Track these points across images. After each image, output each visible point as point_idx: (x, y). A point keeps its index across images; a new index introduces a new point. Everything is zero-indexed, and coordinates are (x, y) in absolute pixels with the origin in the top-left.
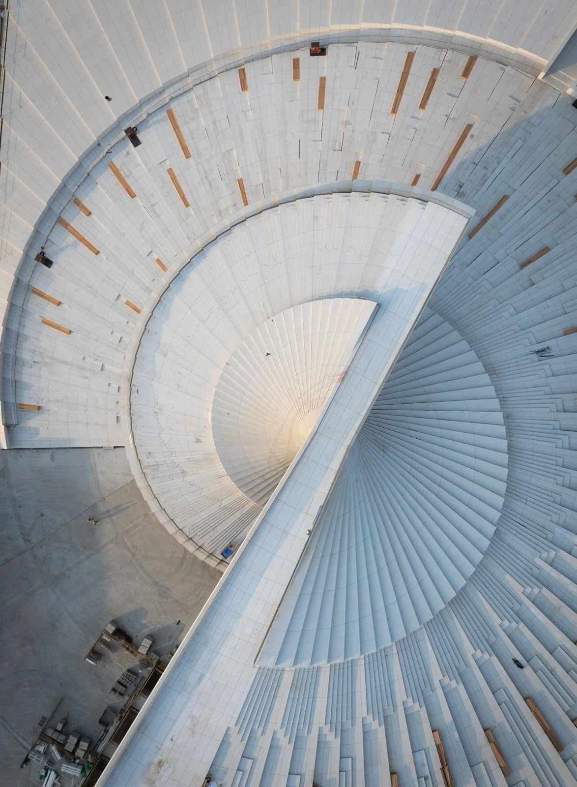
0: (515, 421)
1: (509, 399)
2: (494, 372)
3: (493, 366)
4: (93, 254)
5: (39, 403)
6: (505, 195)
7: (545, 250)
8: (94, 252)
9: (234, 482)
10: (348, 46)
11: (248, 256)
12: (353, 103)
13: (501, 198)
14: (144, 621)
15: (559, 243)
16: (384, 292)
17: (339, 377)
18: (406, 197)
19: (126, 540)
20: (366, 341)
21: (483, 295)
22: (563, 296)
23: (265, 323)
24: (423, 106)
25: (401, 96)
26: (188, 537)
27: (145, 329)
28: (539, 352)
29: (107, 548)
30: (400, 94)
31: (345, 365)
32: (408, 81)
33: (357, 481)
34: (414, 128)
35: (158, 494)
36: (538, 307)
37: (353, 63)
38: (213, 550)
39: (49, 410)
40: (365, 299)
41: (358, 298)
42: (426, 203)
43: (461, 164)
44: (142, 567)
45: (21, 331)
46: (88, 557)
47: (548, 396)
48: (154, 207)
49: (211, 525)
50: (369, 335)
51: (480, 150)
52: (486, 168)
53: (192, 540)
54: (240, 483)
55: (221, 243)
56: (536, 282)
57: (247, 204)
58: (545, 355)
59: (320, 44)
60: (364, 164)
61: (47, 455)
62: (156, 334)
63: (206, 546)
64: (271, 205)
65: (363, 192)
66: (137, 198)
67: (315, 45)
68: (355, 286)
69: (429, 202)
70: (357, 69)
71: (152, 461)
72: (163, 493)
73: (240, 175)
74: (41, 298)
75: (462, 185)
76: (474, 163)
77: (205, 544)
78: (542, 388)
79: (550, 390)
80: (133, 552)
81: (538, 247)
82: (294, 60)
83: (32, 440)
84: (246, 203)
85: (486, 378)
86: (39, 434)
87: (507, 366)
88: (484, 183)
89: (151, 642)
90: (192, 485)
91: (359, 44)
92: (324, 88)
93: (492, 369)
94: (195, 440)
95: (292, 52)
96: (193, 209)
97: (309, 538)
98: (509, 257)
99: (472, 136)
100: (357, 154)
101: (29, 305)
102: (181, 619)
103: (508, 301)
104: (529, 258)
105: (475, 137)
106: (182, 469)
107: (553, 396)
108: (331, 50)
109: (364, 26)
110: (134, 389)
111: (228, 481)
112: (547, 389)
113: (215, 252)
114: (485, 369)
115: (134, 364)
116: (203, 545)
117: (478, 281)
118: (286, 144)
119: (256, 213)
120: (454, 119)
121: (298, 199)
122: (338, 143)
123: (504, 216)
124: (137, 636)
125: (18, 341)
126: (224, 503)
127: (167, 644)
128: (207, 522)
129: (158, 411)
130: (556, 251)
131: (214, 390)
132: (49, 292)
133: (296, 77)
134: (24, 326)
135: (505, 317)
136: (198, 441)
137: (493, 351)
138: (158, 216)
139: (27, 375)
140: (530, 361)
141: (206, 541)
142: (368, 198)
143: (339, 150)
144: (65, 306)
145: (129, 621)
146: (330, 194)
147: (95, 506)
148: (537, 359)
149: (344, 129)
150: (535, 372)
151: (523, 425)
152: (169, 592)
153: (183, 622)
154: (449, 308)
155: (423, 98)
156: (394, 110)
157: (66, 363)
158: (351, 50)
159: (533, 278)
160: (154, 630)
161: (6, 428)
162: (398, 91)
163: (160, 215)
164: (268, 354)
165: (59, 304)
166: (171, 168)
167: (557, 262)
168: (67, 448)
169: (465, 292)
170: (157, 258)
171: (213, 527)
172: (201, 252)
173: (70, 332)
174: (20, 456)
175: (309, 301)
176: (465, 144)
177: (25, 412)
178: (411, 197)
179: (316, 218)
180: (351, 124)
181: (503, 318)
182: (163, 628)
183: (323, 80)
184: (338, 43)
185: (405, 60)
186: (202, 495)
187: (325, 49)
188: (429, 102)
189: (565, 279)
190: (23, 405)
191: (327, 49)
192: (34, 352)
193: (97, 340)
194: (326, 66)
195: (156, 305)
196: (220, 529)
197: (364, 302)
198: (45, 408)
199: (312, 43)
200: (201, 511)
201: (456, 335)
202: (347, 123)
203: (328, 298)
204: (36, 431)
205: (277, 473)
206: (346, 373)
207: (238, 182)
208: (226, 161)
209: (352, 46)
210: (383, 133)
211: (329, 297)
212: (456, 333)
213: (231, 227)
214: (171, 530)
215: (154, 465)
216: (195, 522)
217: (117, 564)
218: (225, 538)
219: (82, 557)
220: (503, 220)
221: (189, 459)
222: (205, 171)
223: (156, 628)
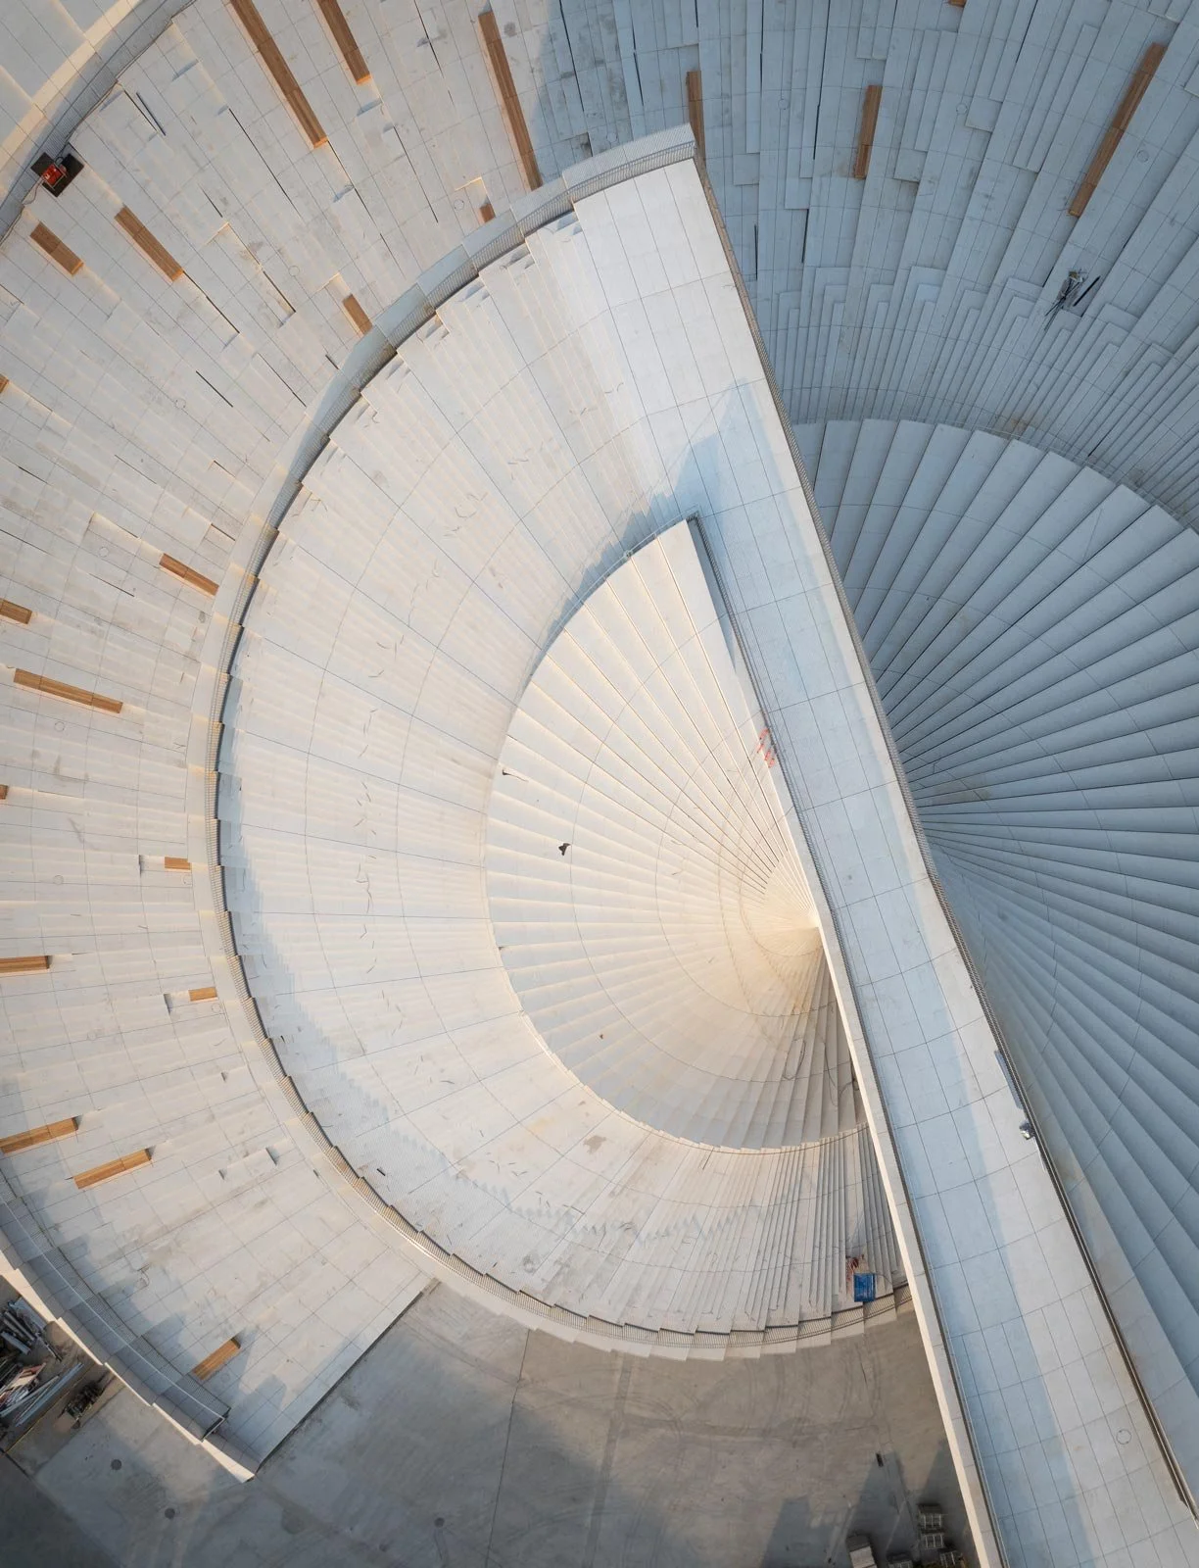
0: (1159, 476)
1: (1106, 443)
2: (1021, 425)
3: (1007, 415)
4: (42, 971)
5: (225, 1332)
6: (688, 73)
7: (872, 97)
8: (38, 966)
9: (744, 1145)
10: (106, 106)
11: (321, 694)
12: (225, 201)
13: (685, 88)
14: (815, 1523)
15: (882, 57)
16: (674, 483)
17: (762, 753)
18: (518, 245)
19: (635, 1411)
20: (743, 622)
21: (844, 301)
22: (998, 147)
23: (496, 794)
24: (359, 70)
25: (303, 97)
26: (758, 1332)
27: (271, 1041)
28: (1064, 298)
29: (615, 1459)
30: (295, 93)
31: (749, 716)
32: (286, 55)
33: (1003, 918)
34: (386, 130)
35: (622, 1315)
36: (972, 219)
37: (149, 128)
38: (829, 1304)
39: (257, 1327)
40: (653, 538)
41: (635, 551)
42: (572, 214)
43: (544, 101)
44: (713, 1429)
45: (58, 1243)
46: (598, 1511)
47: (1170, 367)
48: (61, 773)
49: (780, 1264)
50: (738, 605)
51: (552, 38)
52: (598, 62)
53: (771, 1327)
54: (755, 1134)
55: (240, 725)
56: (918, 177)
57: (217, 586)
58: (1080, 294)
59: (53, 155)
60: (362, 292)
61: (338, 1409)
62: (300, 1030)
63: (810, 1312)
64: (263, 543)
65: (418, 327)
66: (14, 789)
67: (41, 165)
68: (600, 532)
69: (575, 206)
70: (165, 130)
71: (546, 1271)
72: (630, 1304)
73: (158, 552)
74: (30, 1147)
75: (586, 141)
76: (565, 76)
77: (803, 1310)
78: (1144, 361)
79: (1161, 349)
80: (668, 1419)
81: (852, 108)
82: (33, 236)
83: (282, 1408)
84: (211, 587)
85: (1019, 452)
86: (284, 1386)
87: (1032, 389)
88: (624, 93)
89: (868, 1550)
90: (668, 1233)
91: (124, 81)
92: (142, 229)
93: (1011, 425)
94: (588, 1148)
95: (16, 227)
96: (136, 703)
97: (1037, 1139)
98: (816, 180)
99: (510, 30)
100: (330, 287)
101: (25, 1179)
102: (878, 1449)
103: (904, 264)
104: (856, 144)
105: (517, 26)
106: (618, 1224)
107: (1180, 353)
108: (84, 147)
109: (95, 37)
110: (371, 1175)
111: (728, 1158)
112: (1155, 353)
113: (248, 755)
114: (999, 435)
115: (320, 1127)
116: (801, 1315)
117: (806, 287)
118: (180, 404)
119: (247, 594)
120: (443, 35)
121: (303, 477)
122: (273, 304)
123: (726, 116)
124: (830, 1560)
125: (73, 1263)
126: (763, 1201)
127: (898, 1519)
128: (766, 1267)
129: (460, 1168)
130: (893, 77)
131: (527, 1020)
132: (35, 1122)
133: (71, 263)
134: (56, 1227)
135: (929, 301)
136: (595, 1143)
137: (976, 386)
138: (86, 781)
139: (153, 1307)
140: (1064, 334)
141: (802, 1301)
142: (441, 329)
143: (290, 315)
144: (88, 1116)
145: (787, 1549)
146: (356, 401)
147: (517, 1408)
148: (1074, 317)
149: (260, 267)
150: (1100, 343)
151: (1182, 469)
152: (806, 1425)
153: (886, 1452)
154: (806, 393)
155: (345, 56)
156: (316, 134)
157: (198, 1214)
158: (122, 106)
159: (903, 172)
160: (851, 1518)
161: (215, 1437)
162: (284, 91)
163: (86, 776)
164: (563, 848)
165: (76, 1122)
166: (18, 670)
167: (917, 97)
168: (361, 1358)
169: (803, 331)
170: (162, 859)
171: (788, 1262)
172: (221, 785)
173: (149, 1153)
174: (293, 1459)
175: (540, 659)
176: (512, 58)
177: (219, 1374)
178: (528, 234)
179: (377, 478)
180: (260, 244)
181: (927, 303)
182: (861, 1497)
183: (126, 217)
184: (83, 119)
185: (239, 22)
186: (706, 1232)
187: (69, 155)
188: (363, 50)
189: (967, 112)
190: (201, 1366)
191: (73, 154)
192: (121, 1254)
193: (213, 1118)
194: (105, 186)
195: (244, 974)
196: (804, 1252)
197: (657, 547)
198: (247, 1333)
199: (32, 168)
200: (736, 1260)
201: (874, 429)
202: (253, 249)
203: (571, 615)
204: (274, 1386)
205: (805, 1043)
206: (768, 728)
207: (164, 569)
208: (104, 552)
209: (116, 96)
210: (337, 198)
211: (572, 608)
212: (870, 424)
213: (228, 672)
214: (715, 1353)
215: (558, 1274)
216: (745, 1290)
217: (663, 1470)
218: (830, 1259)
219: (588, 1521)
220: (731, 124)
221: (613, 1193)
222: (85, 611)
223: (849, 1510)
